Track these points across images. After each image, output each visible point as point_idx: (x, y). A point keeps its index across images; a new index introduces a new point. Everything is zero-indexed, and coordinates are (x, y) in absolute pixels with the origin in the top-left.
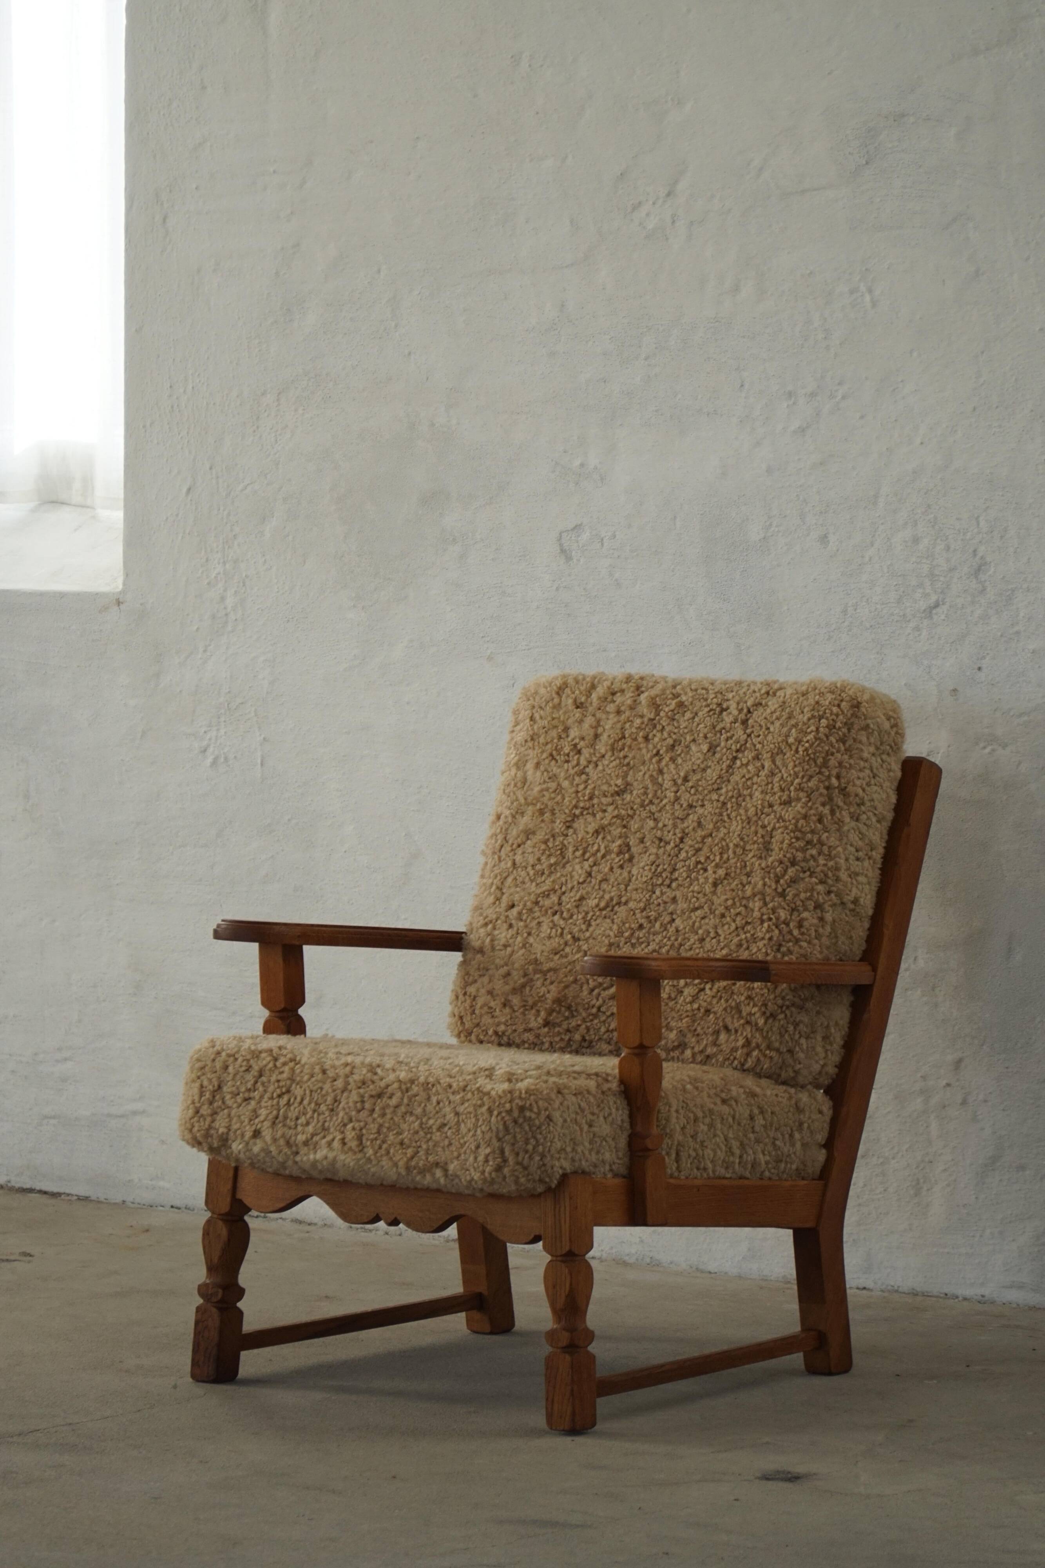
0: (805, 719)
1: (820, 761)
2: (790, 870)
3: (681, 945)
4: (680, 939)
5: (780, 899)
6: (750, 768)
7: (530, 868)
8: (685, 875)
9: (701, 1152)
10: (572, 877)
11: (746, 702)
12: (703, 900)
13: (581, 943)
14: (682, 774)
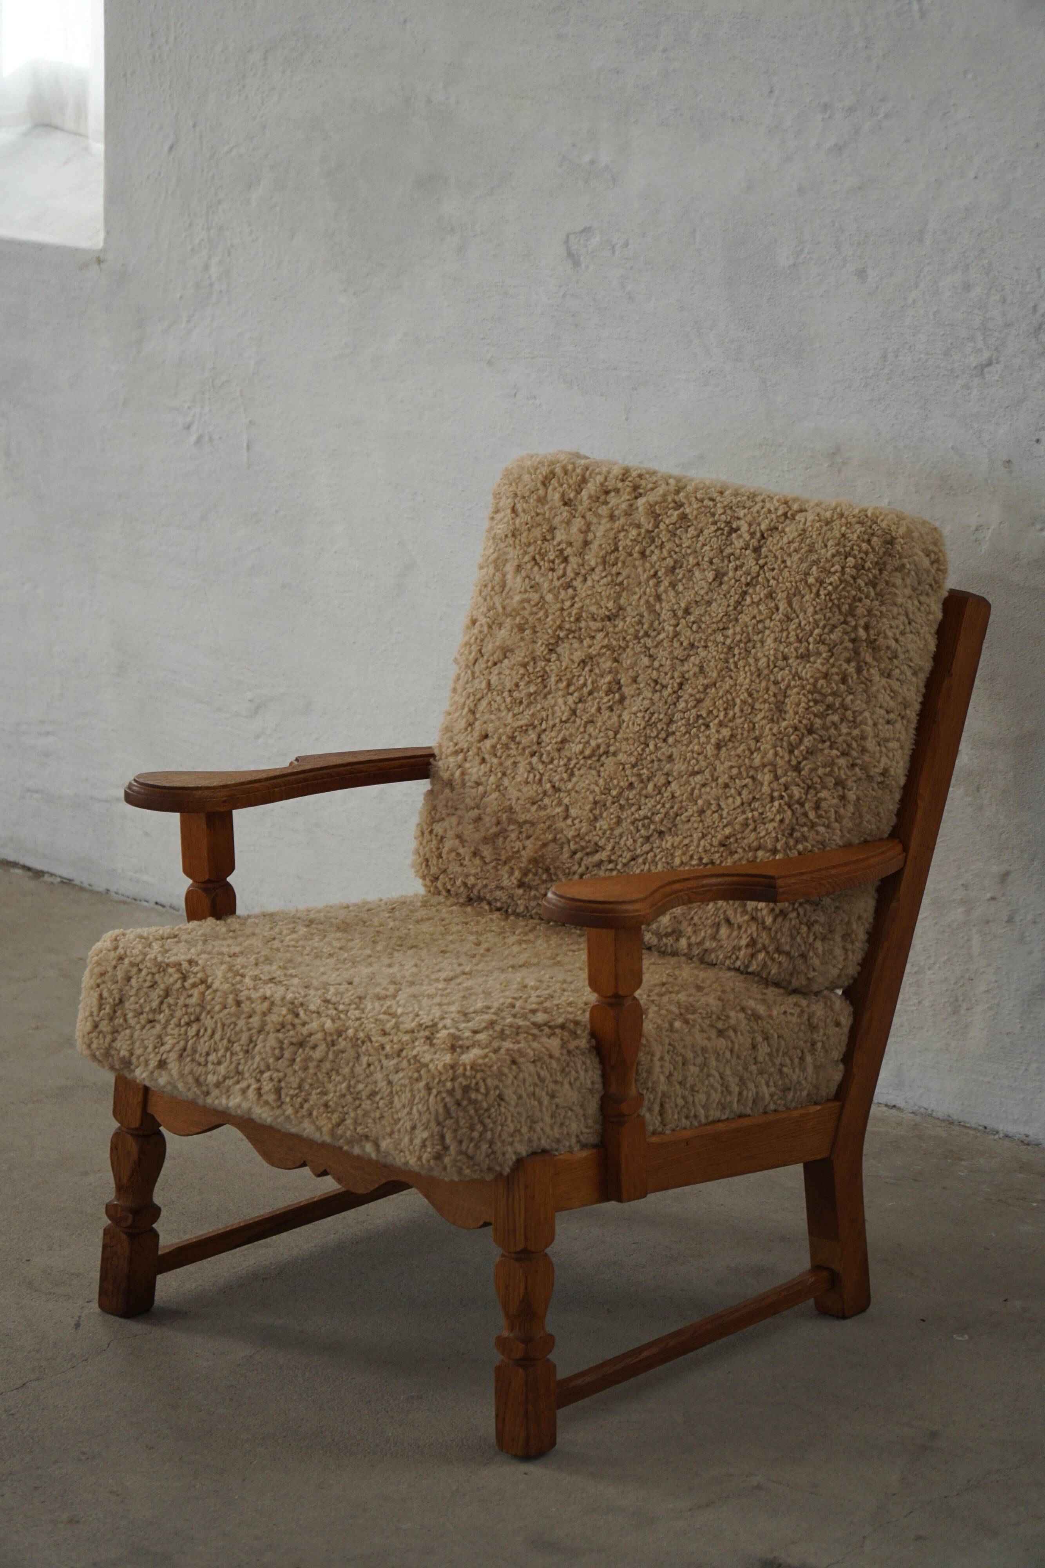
0: (829, 555)
1: (845, 608)
2: (806, 740)
3: (677, 815)
4: (676, 808)
5: (795, 774)
6: (762, 607)
7: (506, 694)
8: (683, 729)
9: (690, 1099)
10: (553, 713)
11: (759, 524)
12: (703, 764)
13: (562, 795)
14: (683, 605)
